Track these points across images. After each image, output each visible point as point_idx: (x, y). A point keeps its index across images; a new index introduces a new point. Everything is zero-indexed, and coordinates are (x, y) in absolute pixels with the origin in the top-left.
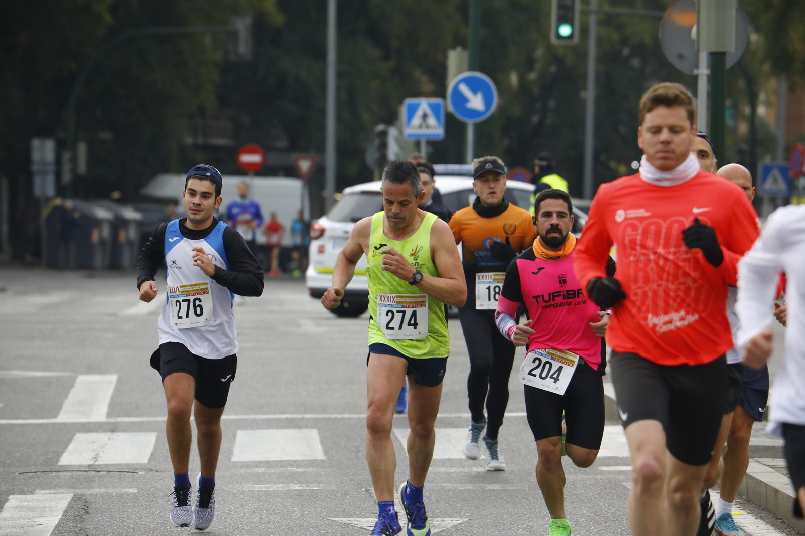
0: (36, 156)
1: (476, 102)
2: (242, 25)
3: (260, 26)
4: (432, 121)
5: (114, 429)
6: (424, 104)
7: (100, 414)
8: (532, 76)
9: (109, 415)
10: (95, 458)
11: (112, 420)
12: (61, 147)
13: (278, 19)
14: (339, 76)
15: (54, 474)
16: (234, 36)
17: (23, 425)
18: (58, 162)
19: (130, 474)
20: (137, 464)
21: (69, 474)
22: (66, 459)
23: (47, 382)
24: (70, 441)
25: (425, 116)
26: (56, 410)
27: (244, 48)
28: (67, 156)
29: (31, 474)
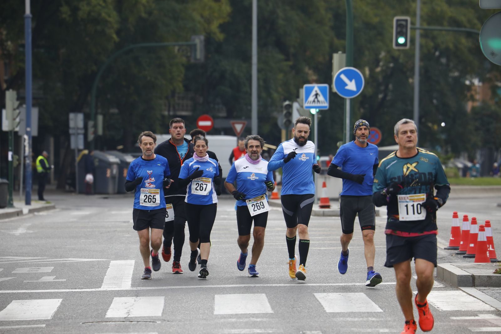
0: (72, 124)
1: (351, 86)
2: (199, 41)
3: (209, 41)
4: (321, 98)
5: (137, 294)
6: (316, 88)
7: (127, 285)
8: (378, 69)
9: (133, 285)
10: (128, 313)
11: (135, 289)
12: (87, 118)
13: (220, 36)
14: (259, 71)
15: (104, 323)
16: (193, 47)
17: (80, 292)
18: (86, 127)
19: (152, 323)
20: (155, 317)
21: (113, 323)
22: (110, 314)
23: (92, 265)
24: (111, 302)
25: (316, 95)
26: (99, 283)
27: (200, 54)
28: (91, 123)
29: (90, 323)
